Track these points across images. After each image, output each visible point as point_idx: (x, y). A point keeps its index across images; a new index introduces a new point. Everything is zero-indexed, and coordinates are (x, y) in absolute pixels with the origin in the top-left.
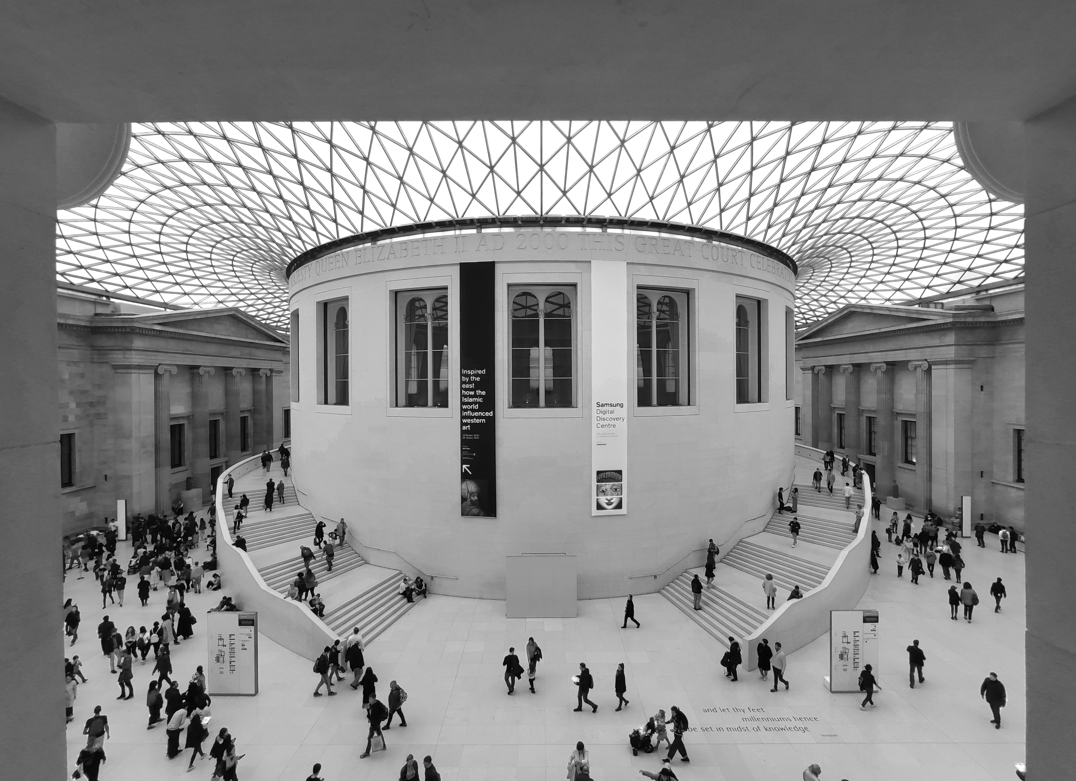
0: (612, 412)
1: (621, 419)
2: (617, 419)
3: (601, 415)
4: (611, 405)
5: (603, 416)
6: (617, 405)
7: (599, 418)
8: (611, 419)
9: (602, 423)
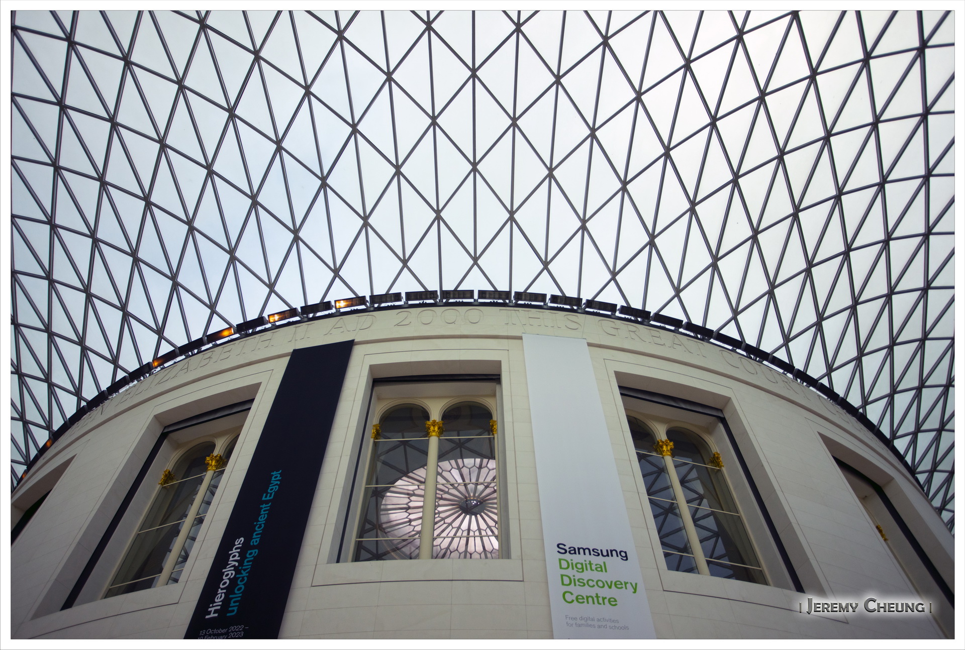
0: (602, 568)
1: (629, 586)
2: (618, 585)
3: (570, 572)
4: (597, 553)
5: (578, 576)
6: (610, 553)
7: (566, 581)
8: (600, 584)
9: (577, 590)
